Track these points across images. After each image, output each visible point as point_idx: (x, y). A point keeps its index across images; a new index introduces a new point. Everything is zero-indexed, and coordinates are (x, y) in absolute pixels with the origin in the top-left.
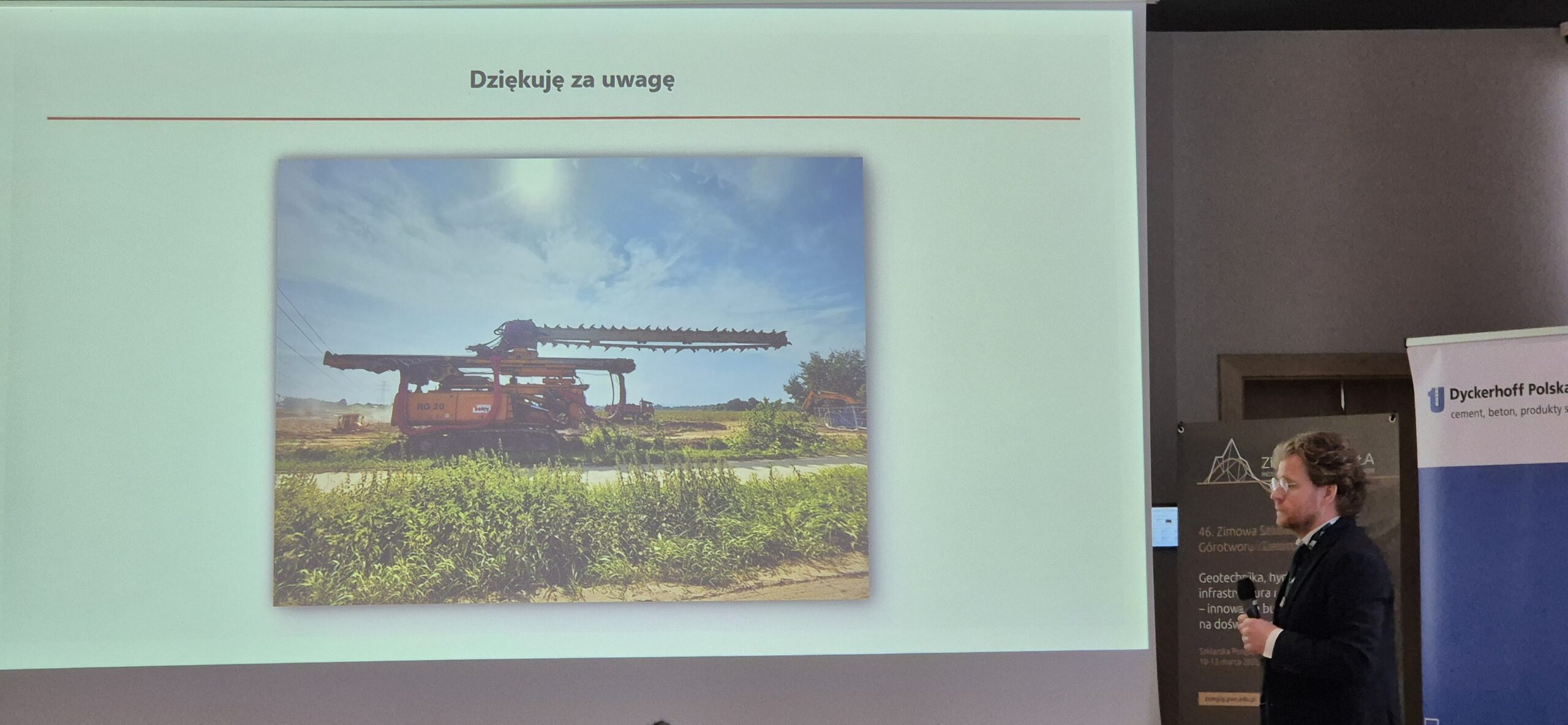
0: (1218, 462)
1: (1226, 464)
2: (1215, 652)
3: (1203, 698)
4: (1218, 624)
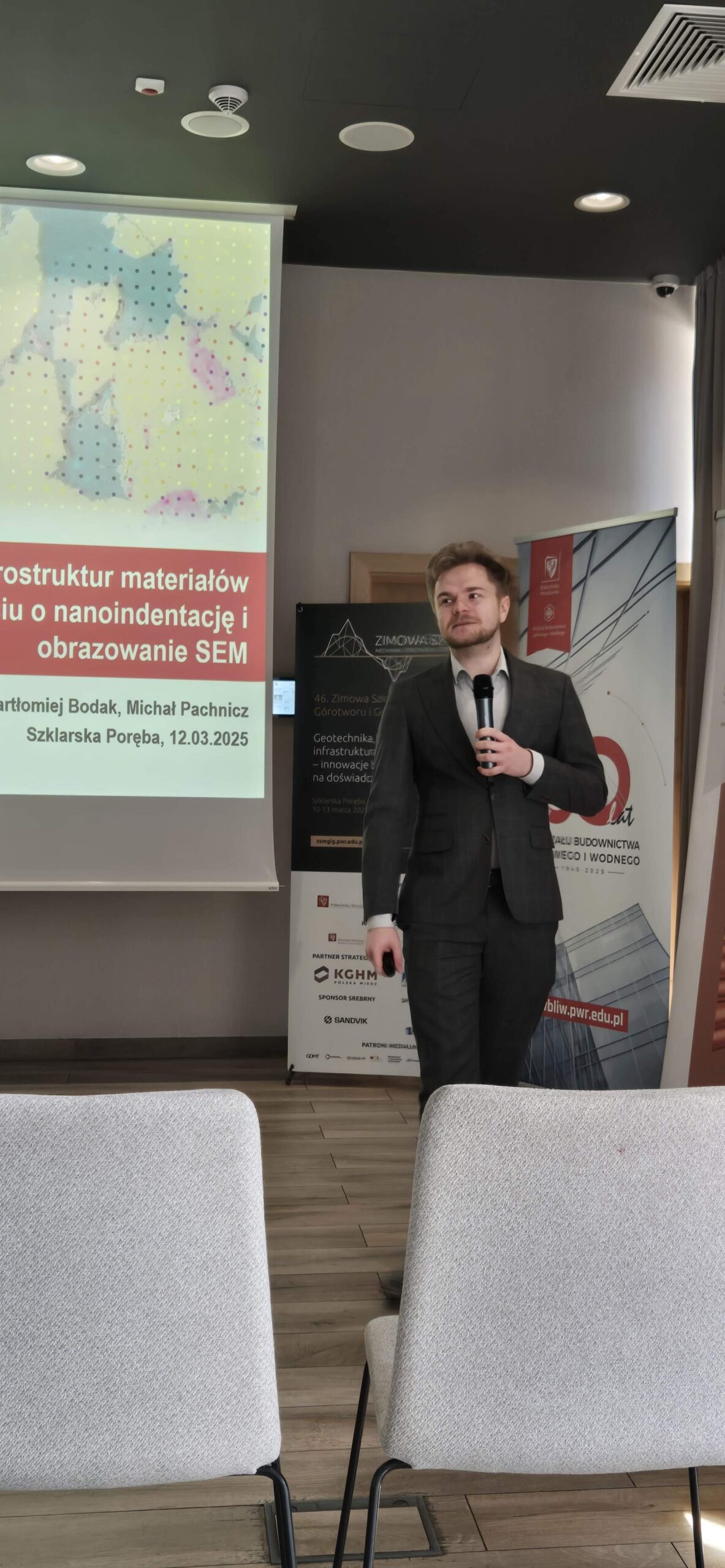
0: (335, 638)
1: (342, 640)
2: (327, 802)
3: (316, 841)
4: (332, 778)
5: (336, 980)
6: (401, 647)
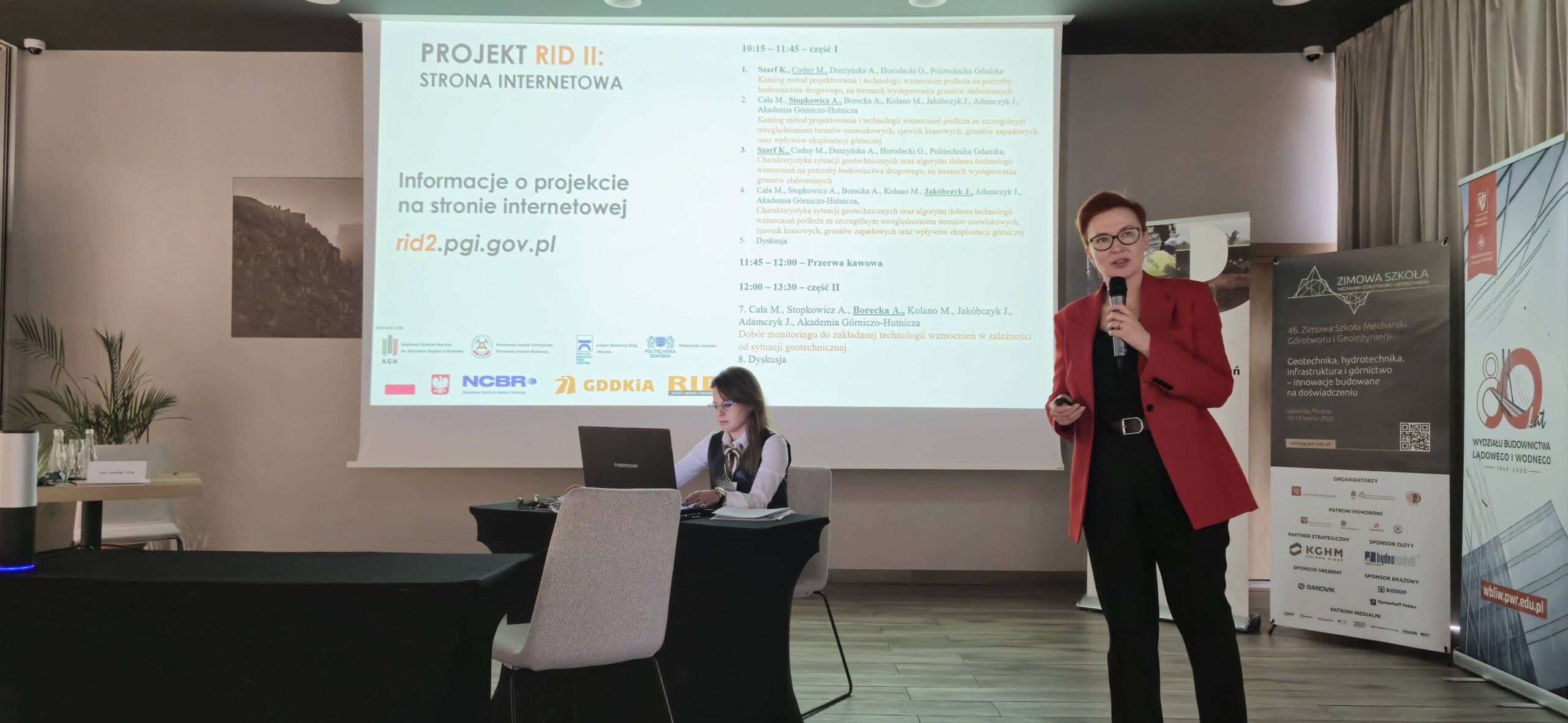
0: (1305, 283)
1: (1310, 284)
2: (1299, 412)
3: (1289, 443)
4: (1302, 393)
5: (1308, 555)
6: (1361, 285)
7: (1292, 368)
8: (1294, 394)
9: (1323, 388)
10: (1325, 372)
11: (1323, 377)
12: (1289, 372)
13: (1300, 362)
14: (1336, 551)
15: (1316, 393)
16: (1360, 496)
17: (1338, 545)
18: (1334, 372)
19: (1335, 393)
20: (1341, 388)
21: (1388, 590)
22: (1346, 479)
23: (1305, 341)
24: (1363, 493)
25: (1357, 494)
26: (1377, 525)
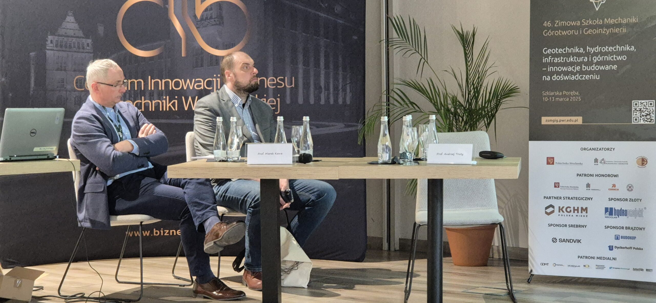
7: (547, 56)
8: (549, 79)
9: (572, 73)
10: (573, 59)
11: (572, 64)
12: (544, 60)
13: (553, 51)
14: (582, 208)
15: (566, 78)
16: (601, 162)
17: (583, 204)
18: (581, 59)
19: (582, 77)
20: (587, 73)
21: (622, 237)
22: (590, 149)
23: (559, 33)
24: (603, 159)
25: (599, 161)
26: (614, 186)
